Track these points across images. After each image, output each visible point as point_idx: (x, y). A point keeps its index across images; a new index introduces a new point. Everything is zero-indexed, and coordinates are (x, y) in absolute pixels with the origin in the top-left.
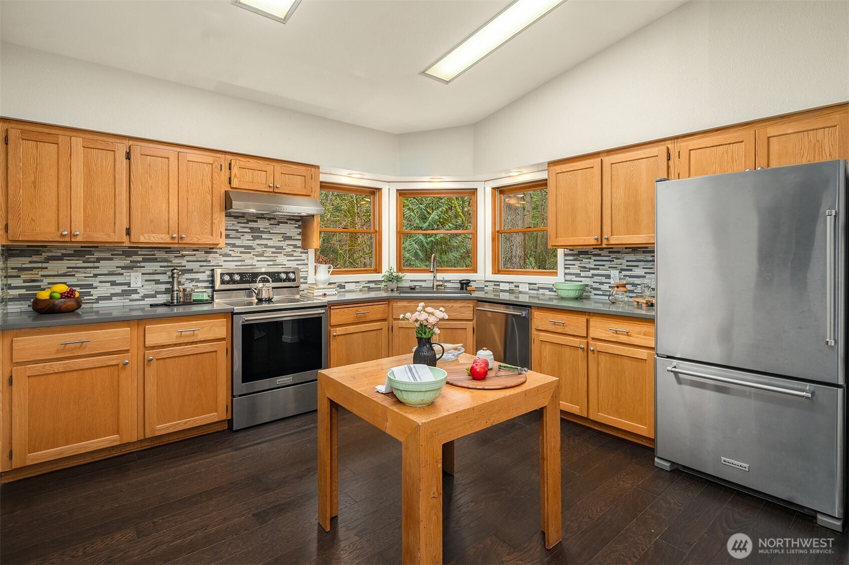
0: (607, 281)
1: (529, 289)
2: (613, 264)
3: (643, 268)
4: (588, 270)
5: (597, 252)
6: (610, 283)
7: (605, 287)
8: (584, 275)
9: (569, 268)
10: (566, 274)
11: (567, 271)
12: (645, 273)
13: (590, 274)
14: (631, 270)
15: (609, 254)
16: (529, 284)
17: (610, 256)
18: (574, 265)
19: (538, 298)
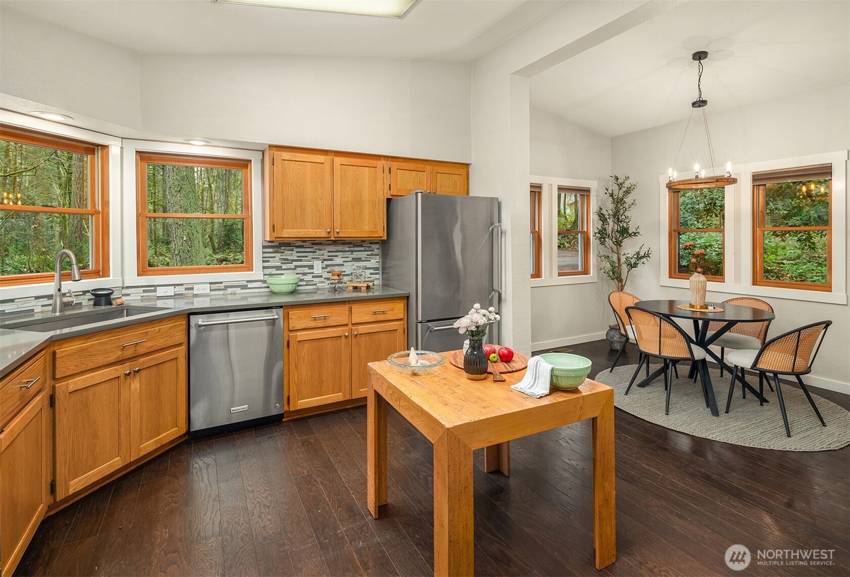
0: (311, 271)
1: (211, 290)
2: (316, 255)
3: (342, 257)
4: (290, 261)
5: (300, 244)
6: (313, 273)
7: (309, 277)
8: (286, 268)
9: (268, 261)
10: (264, 268)
11: (266, 264)
12: (344, 262)
13: (292, 266)
14: (332, 260)
15: (312, 246)
16: (210, 283)
17: (313, 248)
18: (274, 257)
19: (226, 300)
